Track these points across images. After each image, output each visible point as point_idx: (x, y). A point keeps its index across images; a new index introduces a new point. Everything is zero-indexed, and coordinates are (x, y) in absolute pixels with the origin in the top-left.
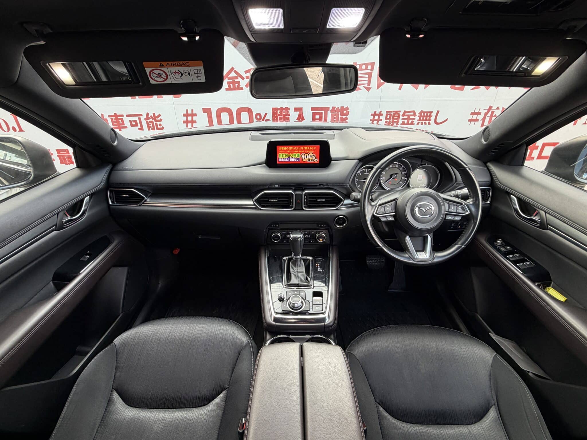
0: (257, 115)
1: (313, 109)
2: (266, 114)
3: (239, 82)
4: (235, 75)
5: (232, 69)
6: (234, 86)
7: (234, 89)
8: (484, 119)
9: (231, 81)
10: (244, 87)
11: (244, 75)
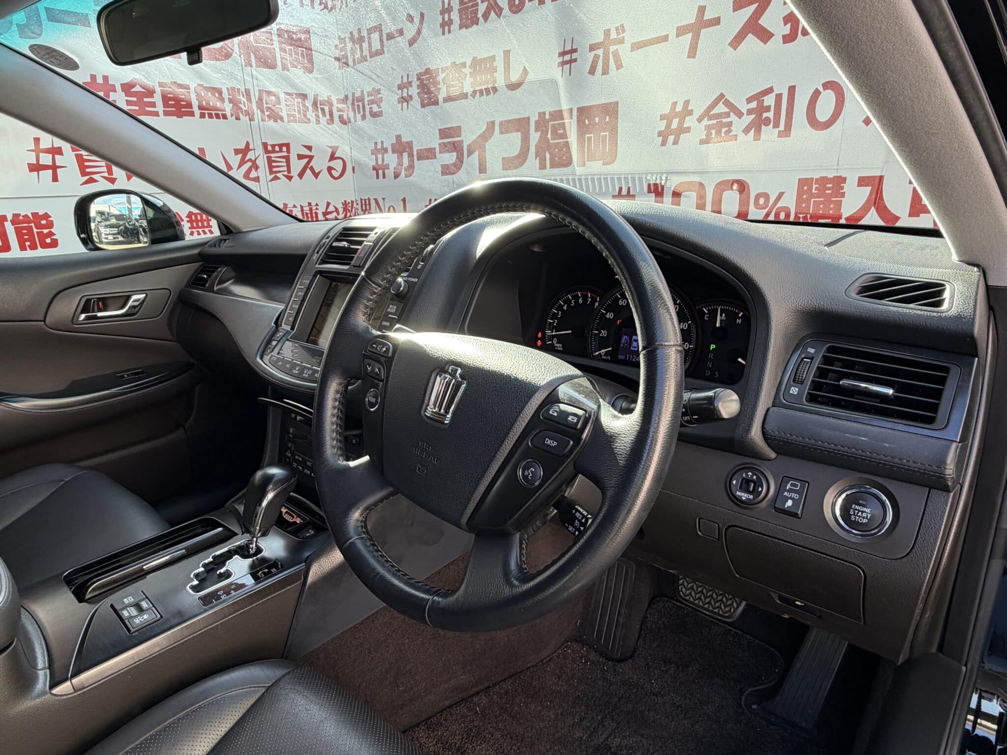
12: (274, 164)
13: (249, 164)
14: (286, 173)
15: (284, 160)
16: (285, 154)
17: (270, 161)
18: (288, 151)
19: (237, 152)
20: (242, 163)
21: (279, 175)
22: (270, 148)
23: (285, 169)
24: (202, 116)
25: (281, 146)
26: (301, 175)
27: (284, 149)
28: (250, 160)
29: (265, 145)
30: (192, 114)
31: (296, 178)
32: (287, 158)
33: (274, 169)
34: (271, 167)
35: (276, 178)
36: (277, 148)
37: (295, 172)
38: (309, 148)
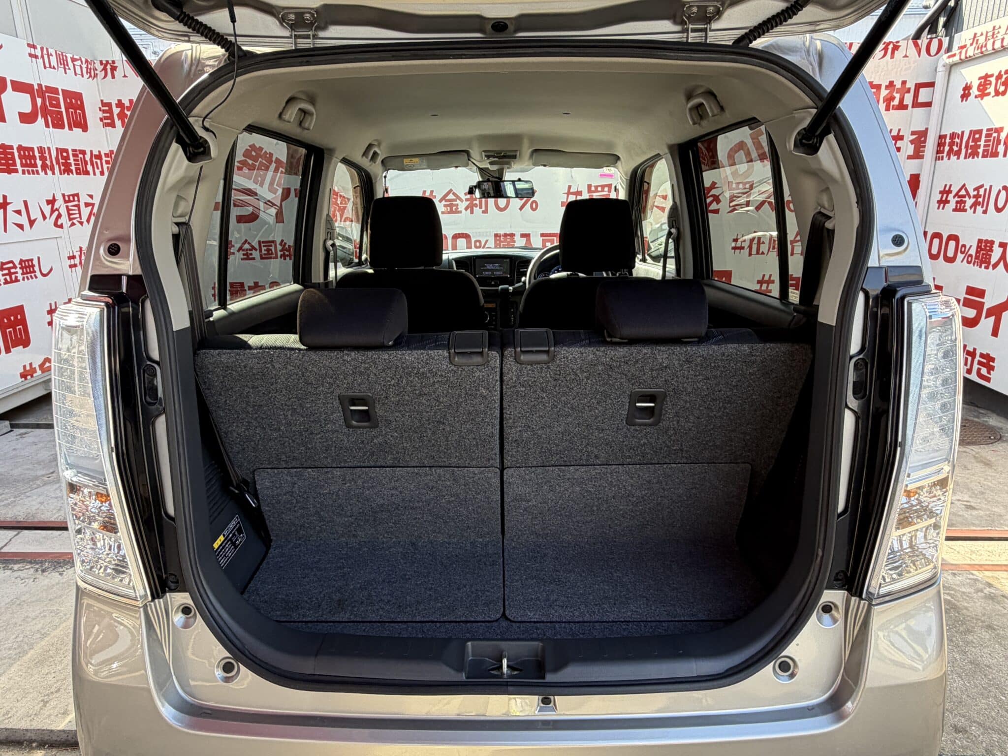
0: (476, 241)
1: (542, 235)
2: (487, 241)
3: (457, 205)
4: (454, 198)
5: (451, 191)
6: (451, 209)
7: (451, 212)
8: (750, 247)
9: (448, 203)
10: (464, 211)
11: (464, 197)
12: (71, 212)
13: (56, 213)
14: (79, 219)
15: (76, 208)
16: (76, 203)
17: (68, 210)
18: (79, 201)
19: (49, 202)
20: (52, 211)
21: (75, 221)
22: (67, 198)
23: (77, 216)
24: (24, 172)
25: (73, 196)
26: (88, 221)
27: (76, 198)
28: (57, 210)
29: (64, 195)
30: (16, 171)
31: (85, 223)
32: (78, 206)
33: (72, 217)
34: (69, 215)
35: (73, 224)
36: (71, 198)
37: (84, 219)
38: (91, 197)
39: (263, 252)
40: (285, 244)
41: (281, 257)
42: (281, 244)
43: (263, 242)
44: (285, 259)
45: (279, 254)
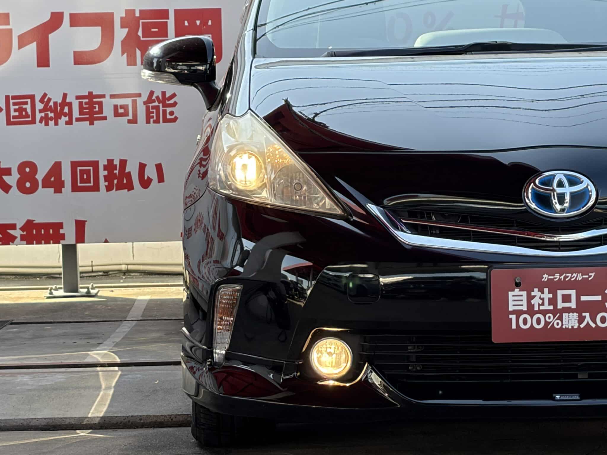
39: (13, 113)
40: (49, 100)
41: (41, 122)
42: (42, 101)
43: (14, 98)
44: (47, 124)
45: (38, 116)
